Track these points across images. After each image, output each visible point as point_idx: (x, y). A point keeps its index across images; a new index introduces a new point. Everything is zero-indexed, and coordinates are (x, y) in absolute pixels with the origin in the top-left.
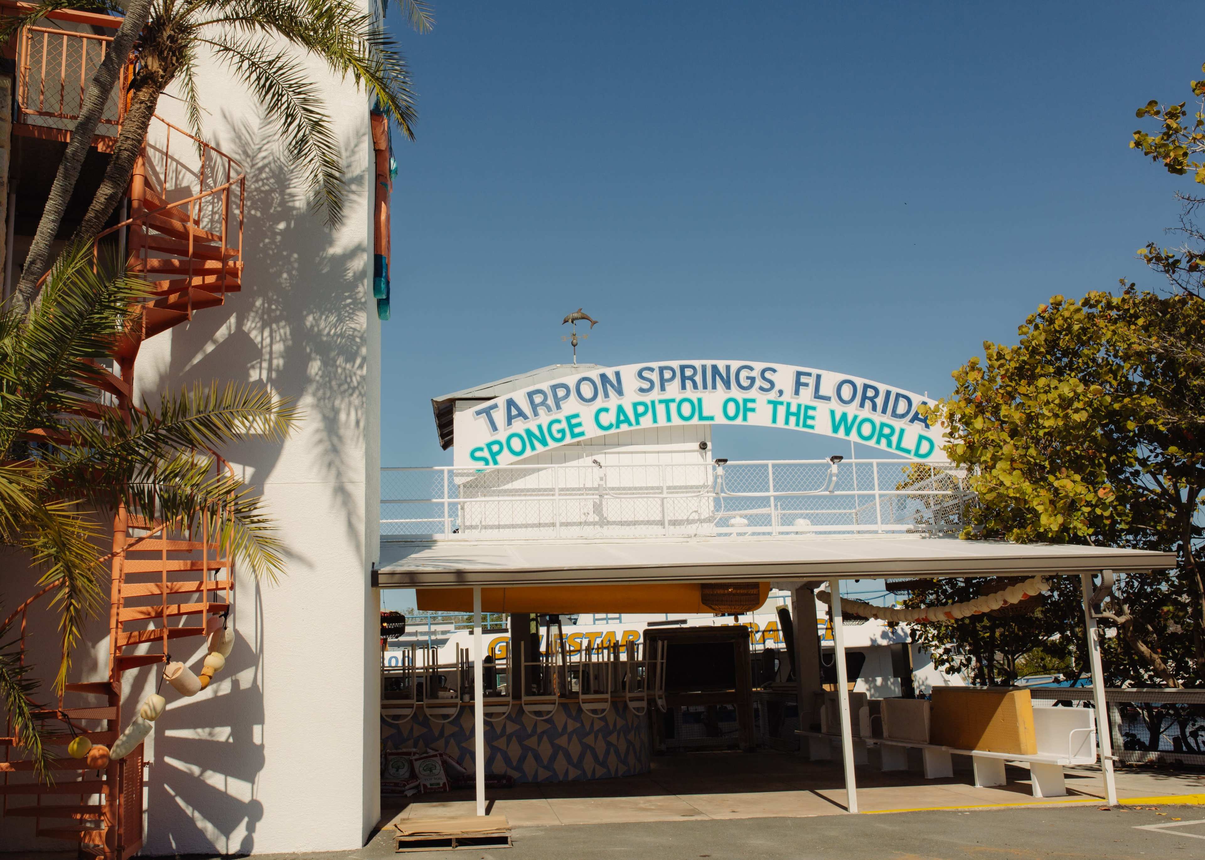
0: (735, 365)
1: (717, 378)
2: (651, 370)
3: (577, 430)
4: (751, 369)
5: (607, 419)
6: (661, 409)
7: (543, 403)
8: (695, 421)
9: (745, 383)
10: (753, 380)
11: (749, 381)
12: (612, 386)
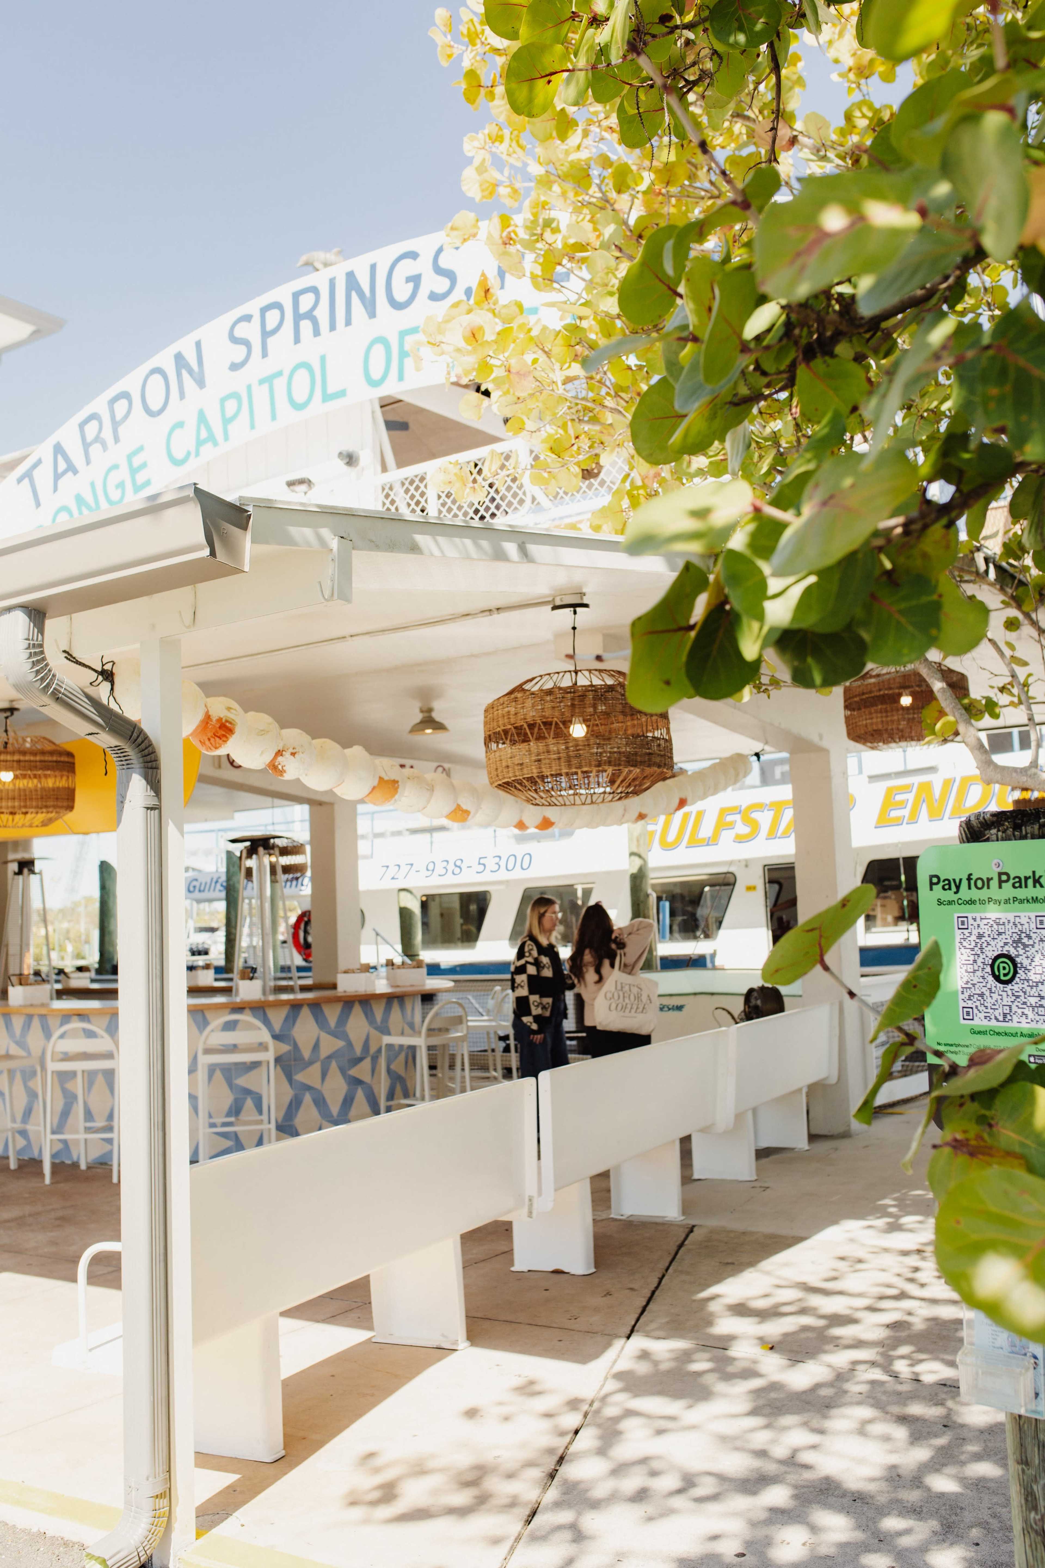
0: (384, 256)
1: (354, 294)
2: (247, 318)
3: (141, 478)
4: (413, 255)
5: (184, 442)
6: (261, 394)
7: (97, 439)
8: (317, 406)
9: (402, 292)
10: (415, 280)
11: (411, 285)
12: (190, 372)
